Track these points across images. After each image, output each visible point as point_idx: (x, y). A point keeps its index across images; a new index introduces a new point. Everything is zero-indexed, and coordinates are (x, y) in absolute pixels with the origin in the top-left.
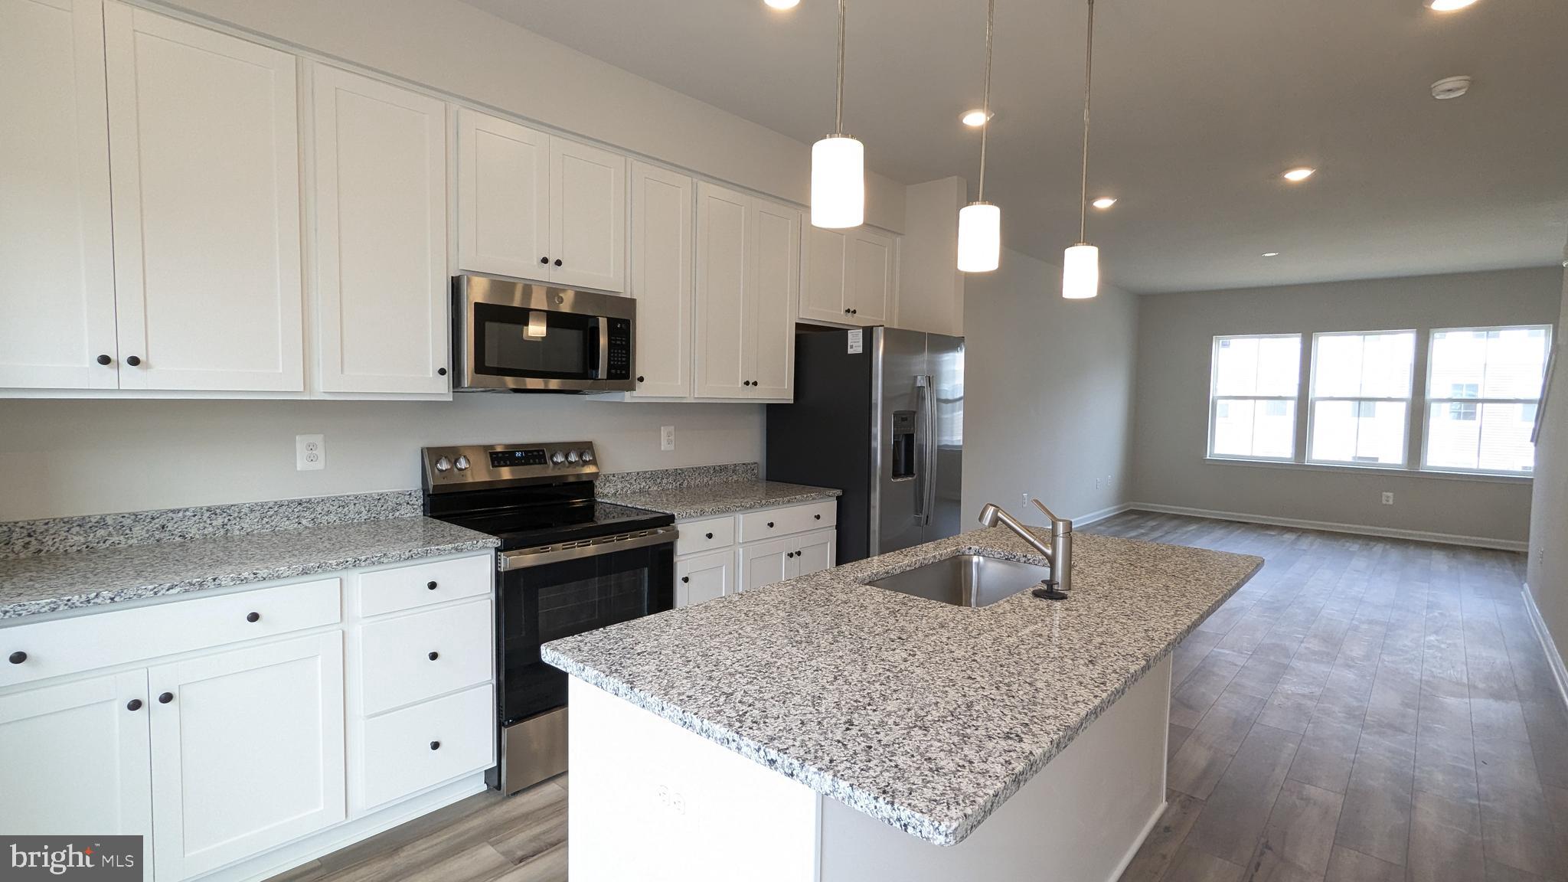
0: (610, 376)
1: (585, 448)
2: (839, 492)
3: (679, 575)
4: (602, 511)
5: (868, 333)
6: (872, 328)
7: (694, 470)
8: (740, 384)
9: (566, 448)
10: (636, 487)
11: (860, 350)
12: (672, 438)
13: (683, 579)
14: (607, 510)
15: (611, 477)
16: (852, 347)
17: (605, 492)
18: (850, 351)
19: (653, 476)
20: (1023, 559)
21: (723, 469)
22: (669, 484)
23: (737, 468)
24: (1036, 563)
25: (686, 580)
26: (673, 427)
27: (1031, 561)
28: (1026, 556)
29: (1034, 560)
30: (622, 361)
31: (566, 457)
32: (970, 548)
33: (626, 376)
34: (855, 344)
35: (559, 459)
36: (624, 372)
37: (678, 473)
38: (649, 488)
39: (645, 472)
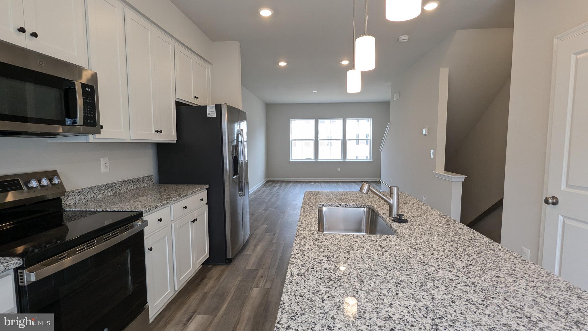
0: (85, 124)
1: (51, 175)
2: (207, 186)
3: (147, 247)
4: (67, 217)
5: (219, 107)
6: (221, 105)
7: (123, 182)
8: (153, 132)
9: (38, 176)
10: (89, 197)
11: (214, 115)
12: (107, 164)
13: (149, 249)
14: (70, 216)
15: (71, 193)
16: (209, 114)
17: (68, 203)
18: (209, 116)
19: (99, 189)
20: (345, 206)
21: (137, 180)
22: (108, 193)
23: (144, 179)
24: (351, 206)
25: (151, 249)
26: (107, 158)
27: (348, 206)
28: (346, 204)
29: (350, 205)
30: (90, 114)
31: (39, 181)
32: (320, 204)
33: (94, 125)
34: (211, 113)
35: (34, 184)
36: (92, 121)
37: (113, 185)
38: (97, 197)
39: (94, 187)
